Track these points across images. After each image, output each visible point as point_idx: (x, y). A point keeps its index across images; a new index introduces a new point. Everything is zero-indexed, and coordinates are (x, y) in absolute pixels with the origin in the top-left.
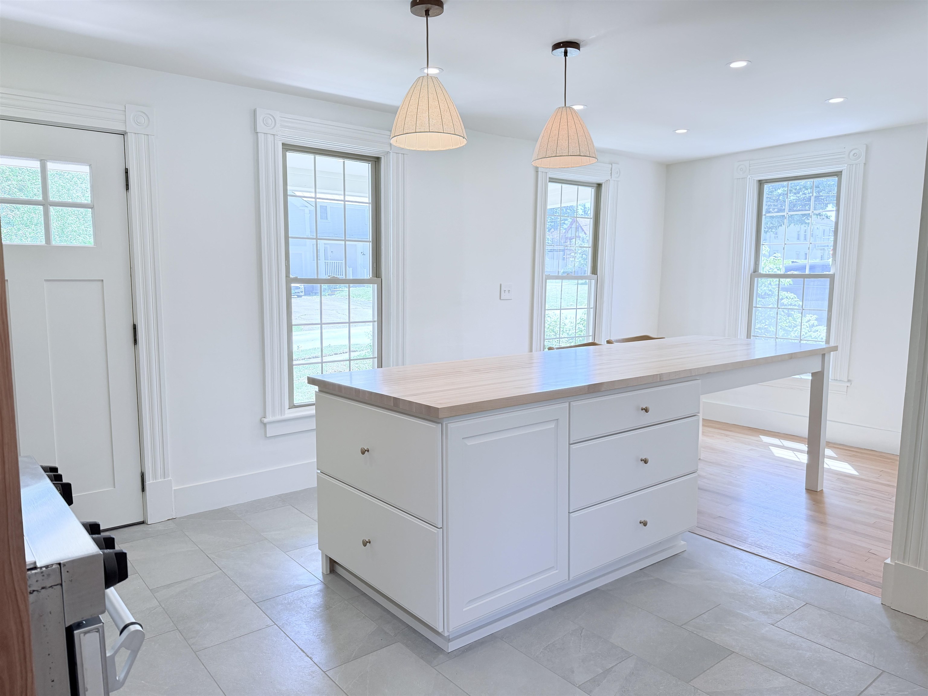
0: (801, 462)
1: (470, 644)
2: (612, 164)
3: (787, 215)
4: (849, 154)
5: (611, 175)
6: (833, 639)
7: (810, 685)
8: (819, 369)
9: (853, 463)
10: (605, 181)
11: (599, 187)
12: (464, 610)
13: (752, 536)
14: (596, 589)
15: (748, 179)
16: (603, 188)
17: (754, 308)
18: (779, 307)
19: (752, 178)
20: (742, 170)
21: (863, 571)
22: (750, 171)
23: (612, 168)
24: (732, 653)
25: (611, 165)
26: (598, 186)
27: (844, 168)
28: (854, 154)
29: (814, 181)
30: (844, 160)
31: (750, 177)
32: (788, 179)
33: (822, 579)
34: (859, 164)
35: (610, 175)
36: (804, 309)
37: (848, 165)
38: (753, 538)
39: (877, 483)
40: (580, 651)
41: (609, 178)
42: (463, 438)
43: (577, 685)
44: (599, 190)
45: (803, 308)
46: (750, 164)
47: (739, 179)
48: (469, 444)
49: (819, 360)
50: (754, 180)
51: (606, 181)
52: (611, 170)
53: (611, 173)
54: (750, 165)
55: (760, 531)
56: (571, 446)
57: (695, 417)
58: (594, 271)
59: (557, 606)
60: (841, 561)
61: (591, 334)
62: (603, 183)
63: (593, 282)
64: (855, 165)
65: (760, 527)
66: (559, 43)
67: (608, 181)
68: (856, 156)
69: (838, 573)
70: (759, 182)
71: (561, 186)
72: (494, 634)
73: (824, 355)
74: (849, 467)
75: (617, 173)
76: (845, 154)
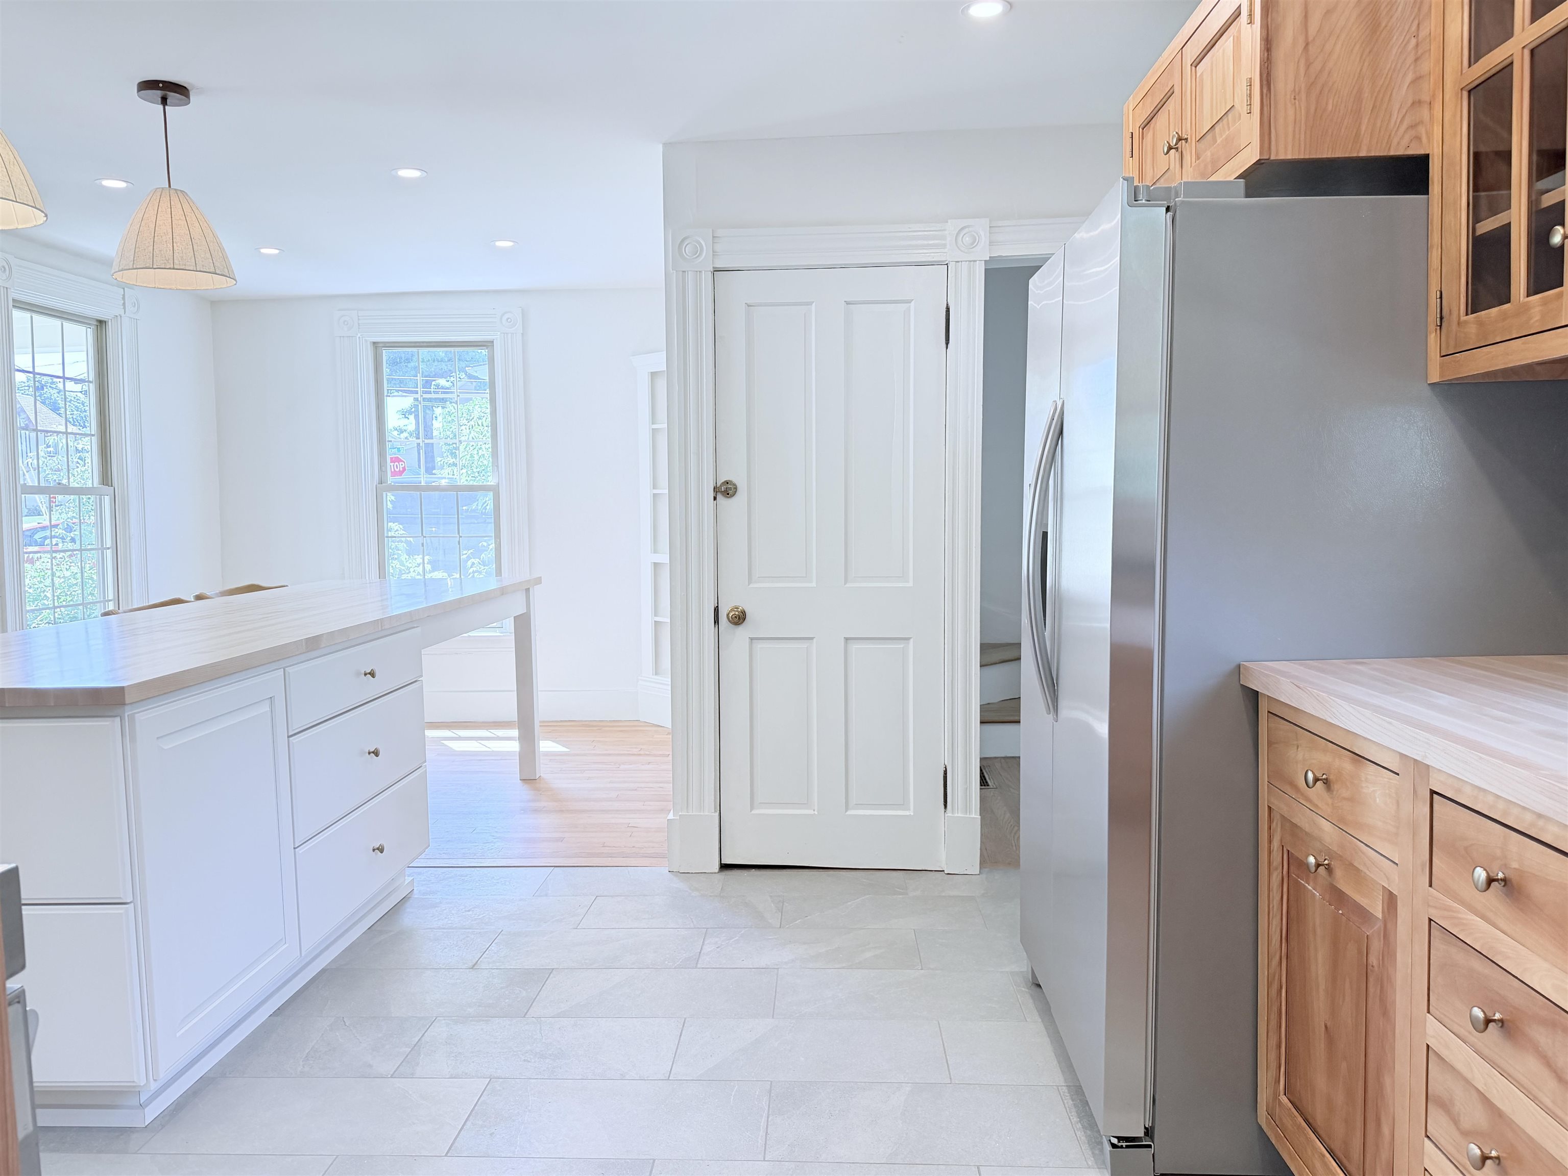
0: (493, 751)
1: (175, 1103)
2: (124, 289)
3: (422, 398)
4: (501, 319)
5: (124, 308)
6: (645, 919)
7: (651, 967)
8: (521, 610)
9: (557, 739)
10: (113, 316)
11: (101, 327)
12: (178, 1035)
13: (490, 849)
14: (323, 971)
15: (358, 338)
16: (111, 328)
17: (386, 539)
18: (424, 535)
19: (364, 338)
20: (347, 324)
21: (633, 847)
22: (360, 327)
23: (124, 295)
24: (552, 971)
25: (122, 290)
26: (98, 324)
27: (496, 337)
28: (508, 318)
29: (455, 352)
30: (496, 326)
31: (361, 335)
32: (418, 344)
33: (597, 868)
34: (516, 333)
35: (122, 307)
36: (461, 537)
37: (501, 333)
38: (491, 850)
39: (595, 755)
40: (361, 1042)
41: (122, 312)
42: (158, 738)
43: (387, 1076)
44: (101, 330)
45: (461, 535)
46: (358, 316)
47: (343, 337)
48: (166, 748)
49: (520, 597)
50: (366, 341)
51: (114, 318)
52: (124, 298)
53: (124, 304)
54: (360, 318)
55: (494, 840)
56: (291, 739)
57: (417, 683)
58: (106, 478)
59: (278, 1009)
60: (605, 845)
61: (111, 597)
62: (110, 320)
63: (107, 500)
64: (510, 335)
65: (493, 836)
66: (158, 82)
67: (119, 317)
68: (510, 322)
69: (610, 857)
70: (373, 345)
71: (30, 318)
72: (204, 1076)
73: (527, 590)
74: (554, 744)
75: (133, 304)
76: (496, 317)
